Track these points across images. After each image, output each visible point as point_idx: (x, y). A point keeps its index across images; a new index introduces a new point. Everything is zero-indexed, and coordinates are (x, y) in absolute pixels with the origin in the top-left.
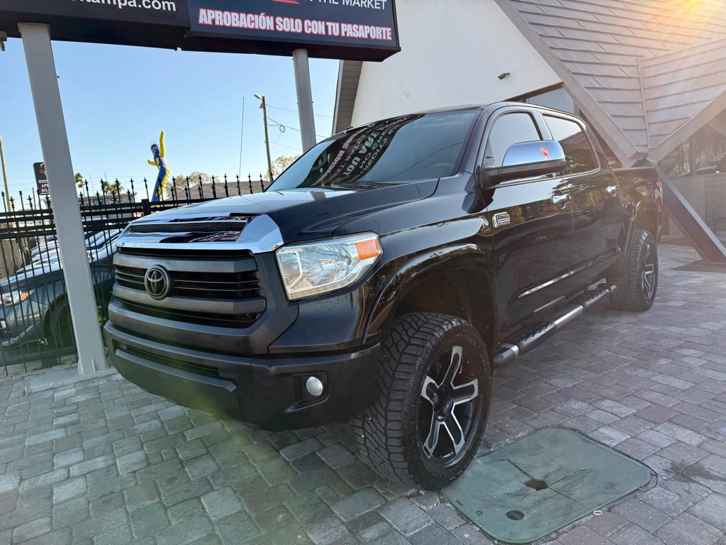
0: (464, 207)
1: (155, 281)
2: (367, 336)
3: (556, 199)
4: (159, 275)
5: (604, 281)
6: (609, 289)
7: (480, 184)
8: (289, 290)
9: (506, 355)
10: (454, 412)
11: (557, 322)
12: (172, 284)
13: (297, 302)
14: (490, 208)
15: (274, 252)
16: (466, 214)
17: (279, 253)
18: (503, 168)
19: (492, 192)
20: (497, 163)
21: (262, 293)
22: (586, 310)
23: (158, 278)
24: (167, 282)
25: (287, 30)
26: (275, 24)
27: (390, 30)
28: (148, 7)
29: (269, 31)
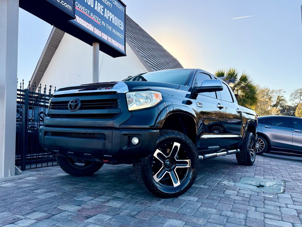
7: (193, 92)
8: (129, 107)
10: (176, 170)
12: (82, 105)
13: (131, 111)
15: (125, 93)
17: (127, 94)
18: (201, 87)
20: (199, 85)
21: (119, 107)
23: (75, 103)
24: (80, 104)
25: (97, 34)
26: (94, 30)
27: (124, 47)
28: (63, 5)
29: (92, 32)
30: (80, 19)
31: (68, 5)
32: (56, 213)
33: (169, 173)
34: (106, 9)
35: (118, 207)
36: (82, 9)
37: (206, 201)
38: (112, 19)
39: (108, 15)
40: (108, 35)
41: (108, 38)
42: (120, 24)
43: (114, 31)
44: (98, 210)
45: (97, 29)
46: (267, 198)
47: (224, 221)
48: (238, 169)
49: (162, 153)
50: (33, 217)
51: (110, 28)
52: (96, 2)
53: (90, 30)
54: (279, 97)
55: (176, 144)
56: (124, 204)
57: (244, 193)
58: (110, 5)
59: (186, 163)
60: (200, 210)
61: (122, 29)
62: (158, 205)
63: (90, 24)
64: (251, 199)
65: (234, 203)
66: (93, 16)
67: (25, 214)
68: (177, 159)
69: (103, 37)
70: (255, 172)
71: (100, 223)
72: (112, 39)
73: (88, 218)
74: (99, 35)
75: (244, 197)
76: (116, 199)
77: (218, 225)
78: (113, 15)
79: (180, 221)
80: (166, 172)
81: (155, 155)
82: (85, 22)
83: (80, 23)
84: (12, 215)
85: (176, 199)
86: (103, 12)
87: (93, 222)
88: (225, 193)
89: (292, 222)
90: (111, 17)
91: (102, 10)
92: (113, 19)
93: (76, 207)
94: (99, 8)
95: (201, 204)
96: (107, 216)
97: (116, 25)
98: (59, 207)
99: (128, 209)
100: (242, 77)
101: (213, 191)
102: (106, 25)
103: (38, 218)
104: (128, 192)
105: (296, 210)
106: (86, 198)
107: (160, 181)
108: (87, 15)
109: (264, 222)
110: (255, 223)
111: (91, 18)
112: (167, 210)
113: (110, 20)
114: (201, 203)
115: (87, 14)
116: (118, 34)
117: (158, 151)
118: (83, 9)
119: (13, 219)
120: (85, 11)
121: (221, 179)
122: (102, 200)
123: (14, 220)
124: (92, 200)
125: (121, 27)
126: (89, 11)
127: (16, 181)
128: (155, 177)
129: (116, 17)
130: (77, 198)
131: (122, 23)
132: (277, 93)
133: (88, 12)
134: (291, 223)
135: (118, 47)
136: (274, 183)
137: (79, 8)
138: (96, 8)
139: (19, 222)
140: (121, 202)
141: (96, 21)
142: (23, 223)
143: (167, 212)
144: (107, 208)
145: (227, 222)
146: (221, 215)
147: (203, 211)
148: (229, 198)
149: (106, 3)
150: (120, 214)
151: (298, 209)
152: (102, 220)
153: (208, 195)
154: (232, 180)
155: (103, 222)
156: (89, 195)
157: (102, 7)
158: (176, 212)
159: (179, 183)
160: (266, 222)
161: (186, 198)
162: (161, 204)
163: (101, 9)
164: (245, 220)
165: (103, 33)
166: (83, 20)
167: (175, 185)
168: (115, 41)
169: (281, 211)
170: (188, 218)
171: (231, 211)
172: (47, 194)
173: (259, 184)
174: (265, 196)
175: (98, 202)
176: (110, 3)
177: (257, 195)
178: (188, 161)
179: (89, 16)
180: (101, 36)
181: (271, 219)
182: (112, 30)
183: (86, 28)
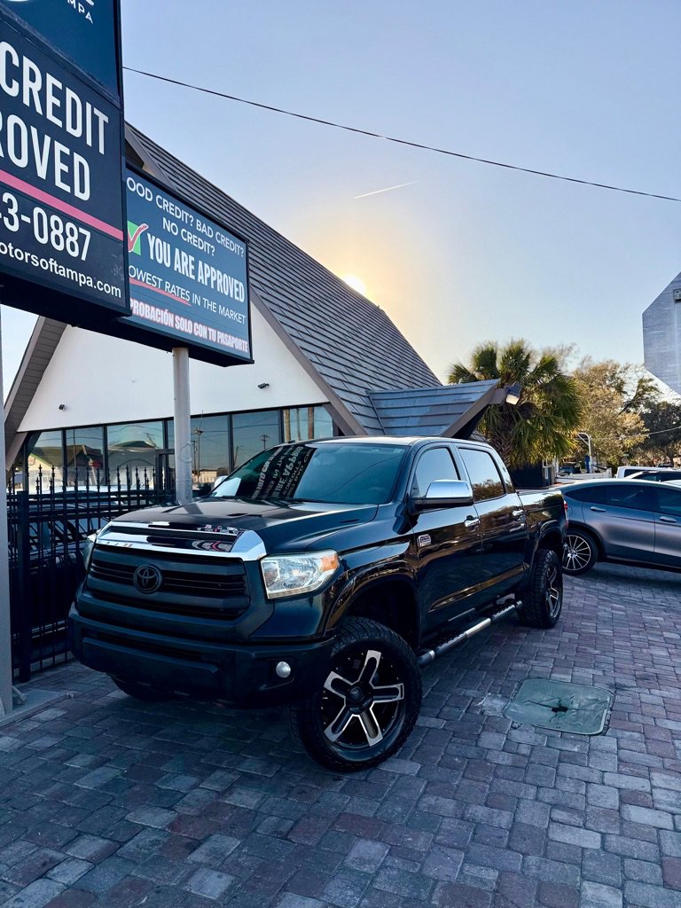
0: (394, 528)
1: (148, 578)
2: (326, 631)
3: (468, 524)
4: (151, 573)
5: (512, 596)
6: (516, 604)
7: (407, 511)
8: (268, 592)
9: (425, 657)
10: (373, 709)
11: (468, 632)
12: (164, 581)
13: (274, 601)
14: (415, 530)
15: (259, 561)
16: (397, 536)
17: (262, 562)
18: (426, 498)
19: (417, 517)
20: (422, 495)
21: (247, 592)
22: (492, 623)
23: (150, 576)
24: (160, 579)
25: (182, 329)
26: (175, 322)
27: (247, 343)
28: (102, 289)
29: (170, 328)
30: (142, 304)
31: (113, 288)
32: (127, 838)
33: (357, 718)
34: (200, 263)
35: (252, 808)
36: (143, 280)
37: (435, 776)
38: (215, 282)
39: (207, 276)
40: (208, 326)
41: (208, 332)
42: (236, 290)
43: (222, 310)
44: (211, 819)
45: (182, 319)
46: (567, 753)
47: (468, 838)
48: (520, 643)
49: (341, 678)
50: (80, 854)
51: (212, 306)
52: (177, 250)
53: (166, 324)
54: (641, 381)
55: (373, 654)
56: (265, 795)
57: (520, 740)
58: (211, 249)
59: (395, 692)
60: (422, 805)
61: (242, 300)
62: (336, 796)
63: (164, 310)
64: (532, 759)
65: (496, 776)
66: (170, 289)
67: (64, 845)
68: (375, 686)
69: (196, 334)
70: (555, 655)
71: (218, 863)
72: (219, 333)
73: (195, 849)
74: (186, 330)
75: (517, 754)
76: (247, 779)
77: (454, 850)
78: (219, 273)
79: (378, 846)
80: (353, 715)
81: (328, 685)
82: (153, 308)
83: (142, 315)
84: (35, 849)
85: (374, 772)
86: (195, 272)
87: (204, 862)
88: (480, 744)
89: (602, 830)
90: (213, 279)
91: (192, 267)
92: (219, 282)
93: (165, 815)
94: (184, 264)
95: (426, 787)
96: (231, 841)
97: (227, 293)
98: (128, 817)
99: (274, 813)
100: (543, 360)
101: (454, 739)
102: (202, 301)
103: (91, 857)
104: (271, 754)
105: (619, 789)
106: (183, 782)
107: (339, 739)
108: (156, 290)
109: (547, 836)
110: (529, 839)
111: (166, 294)
112: (355, 812)
113: (212, 287)
114: (425, 783)
115: (157, 286)
116: (232, 315)
117: (333, 676)
118: (148, 278)
119: (42, 861)
120: (151, 282)
121: (476, 691)
122: (216, 787)
123: (44, 864)
124: (195, 786)
125: (238, 296)
126: (160, 280)
127: (20, 729)
128: (328, 731)
129: (225, 275)
130: (163, 783)
131: (241, 284)
132: (636, 372)
133: (157, 281)
134: (600, 833)
135: (232, 346)
136: (590, 697)
137: (136, 278)
138: (177, 266)
139: (55, 871)
140: (258, 792)
141: (178, 300)
142: (64, 874)
143: (354, 817)
144: (230, 814)
145: (473, 840)
146: (462, 818)
147: (429, 809)
148: (485, 759)
149: (201, 246)
150: (258, 831)
151: (623, 786)
152: (223, 854)
153: (442, 753)
154: (500, 693)
155: (225, 859)
156: (187, 772)
157: (192, 258)
158: (372, 815)
159: (380, 737)
160: (551, 836)
161: (396, 765)
162: (343, 791)
163: (188, 266)
164: (510, 831)
165: (196, 324)
166: (147, 306)
167: (372, 742)
168: (226, 335)
169: (589, 795)
170: (396, 833)
171: (486, 805)
172: (95, 772)
173: (557, 700)
174: (562, 748)
175: (208, 793)
176: (209, 245)
177: (547, 746)
178: (397, 686)
179: (161, 292)
180: (191, 332)
181: (561, 823)
182: (217, 309)
183: (155, 323)
